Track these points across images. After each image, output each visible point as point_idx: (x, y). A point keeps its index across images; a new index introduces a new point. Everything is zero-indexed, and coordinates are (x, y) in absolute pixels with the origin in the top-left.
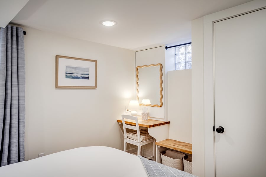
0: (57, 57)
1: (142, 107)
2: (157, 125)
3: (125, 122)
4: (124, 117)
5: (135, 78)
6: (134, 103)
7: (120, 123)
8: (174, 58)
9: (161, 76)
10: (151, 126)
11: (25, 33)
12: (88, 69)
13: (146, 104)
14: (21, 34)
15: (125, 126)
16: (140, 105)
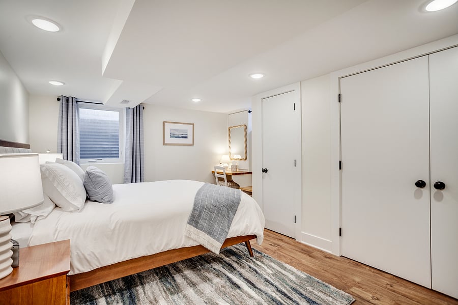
0: (164, 123)
1: (233, 161)
2: (240, 174)
3: (217, 172)
4: (216, 168)
6: (226, 158)
7: (214, 174)
9: (246, 135)
10: (233, 174)
11: (144, 108)
12: (187, 130)
13: (235, 158)
14: (141, 109)
15: (217, 175)
16: (231, 159)
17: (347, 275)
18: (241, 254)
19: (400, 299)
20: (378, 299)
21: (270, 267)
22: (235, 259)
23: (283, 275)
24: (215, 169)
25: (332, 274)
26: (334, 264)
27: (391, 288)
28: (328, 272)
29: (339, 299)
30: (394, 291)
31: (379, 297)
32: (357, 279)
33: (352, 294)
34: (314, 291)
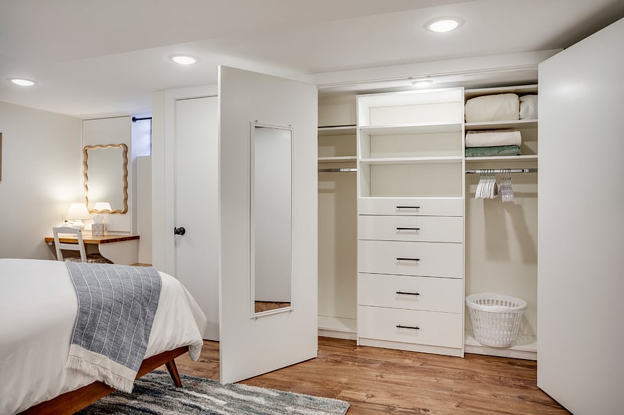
1: (95, 215)
2: (115, 240)
3: (60, 239)
5: (82, 167)
6: (79, 210)
7: (50, 244)
8: (148, 137)
10: (103, 242)
13: (100, 210)
15: (59, 246)
16: (90, 212)
17: (330, 378)
18: (157, 387)
19: (394, 388)
20: (373, 396)
21: (218, 396)
22: (151, 399)
23: (244, 401)
24: (56, 234)
25: (311, 382)
26: (308, 368)
27: (382, 379)
28: (305, 381)
29: (332, 410)
30: (386, 382)
31: (373, 393)
32: (344, 380)
33: (344, 399)
34: (297, 410)
